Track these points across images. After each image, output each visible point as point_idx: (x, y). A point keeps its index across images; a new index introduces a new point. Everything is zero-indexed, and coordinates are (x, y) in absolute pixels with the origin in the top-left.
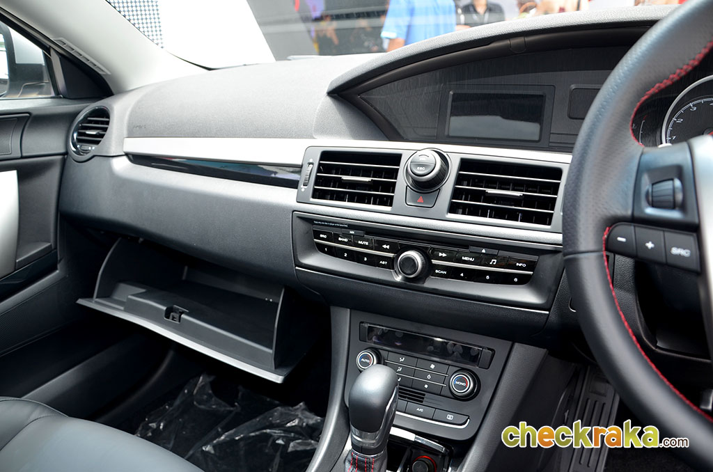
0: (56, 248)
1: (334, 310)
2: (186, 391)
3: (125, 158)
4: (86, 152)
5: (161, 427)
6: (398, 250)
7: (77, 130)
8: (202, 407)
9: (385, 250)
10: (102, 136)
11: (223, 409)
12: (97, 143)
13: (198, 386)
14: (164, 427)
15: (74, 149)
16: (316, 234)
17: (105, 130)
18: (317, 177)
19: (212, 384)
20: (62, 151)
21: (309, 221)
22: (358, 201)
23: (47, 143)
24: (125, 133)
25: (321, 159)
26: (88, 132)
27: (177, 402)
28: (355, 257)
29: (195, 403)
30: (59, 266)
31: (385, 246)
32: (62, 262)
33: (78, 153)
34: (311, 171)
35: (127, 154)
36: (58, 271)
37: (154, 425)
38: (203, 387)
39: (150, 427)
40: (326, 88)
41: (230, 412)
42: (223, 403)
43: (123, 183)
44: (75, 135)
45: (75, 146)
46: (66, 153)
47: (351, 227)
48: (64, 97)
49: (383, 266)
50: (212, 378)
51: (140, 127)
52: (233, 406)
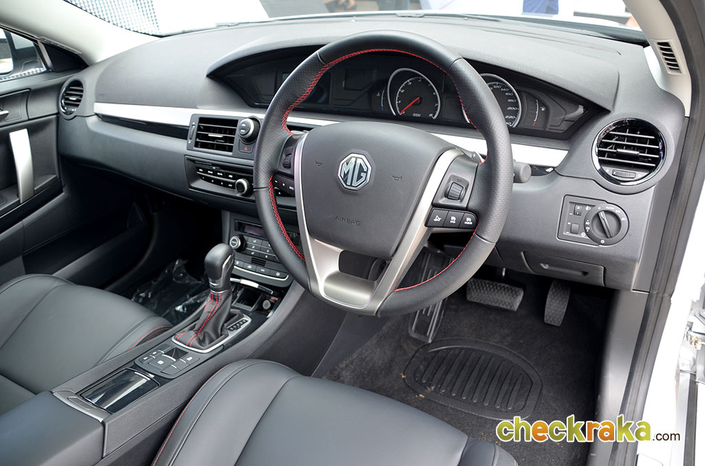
0: (60, 178)
1: (223, 212)
2: (166, 271)
3: (95, 118)
4: (71, 113)
5: (149, 296)
6: (236, 178)
7: (63, 97)
8: (179, 282)
9: (230, 178)
10: (79, 101)
11: (192, 283)
12: (77, 106)
13: (176, 267)
14: (152, 296)
15: (64, 111)
16: (198, 169)
17: (81, 96)
18: (197, 134)
19: (186, 266)
20: (56, 112)
21: (193, 161)
22: (217, 149)
23: (45, 108)
24: (94, 99)
25: (200, 122)
26: (71, 98)
27: (160, 279)
28: (217, 182)
29: (174, 279)
30: (64, 190)
31: (230, 176)
32: (66, 186)
33: (66, 113)
34: (193, 130)
35: (96, 114)
36: (63, 194)
37: (142, 295)
38: (179, 268)
39: (141, 297)
40: (206, 72)
41: (198, 284)
42: (193, 279)
43: (94, 135)
44: (63, 101)
45: (64, 108)
46: (58, 114)
47: (214, 165)
48: (53, 71)
49: (230, 187)
50: (185, 262)
51: (103, 95)
52: (200, 280)
